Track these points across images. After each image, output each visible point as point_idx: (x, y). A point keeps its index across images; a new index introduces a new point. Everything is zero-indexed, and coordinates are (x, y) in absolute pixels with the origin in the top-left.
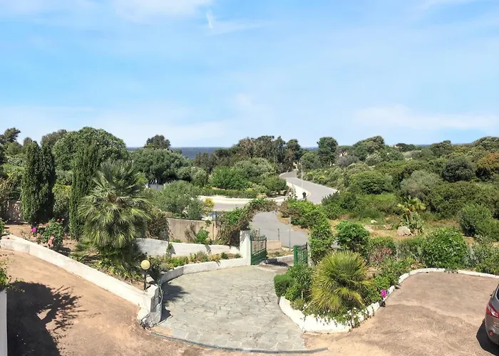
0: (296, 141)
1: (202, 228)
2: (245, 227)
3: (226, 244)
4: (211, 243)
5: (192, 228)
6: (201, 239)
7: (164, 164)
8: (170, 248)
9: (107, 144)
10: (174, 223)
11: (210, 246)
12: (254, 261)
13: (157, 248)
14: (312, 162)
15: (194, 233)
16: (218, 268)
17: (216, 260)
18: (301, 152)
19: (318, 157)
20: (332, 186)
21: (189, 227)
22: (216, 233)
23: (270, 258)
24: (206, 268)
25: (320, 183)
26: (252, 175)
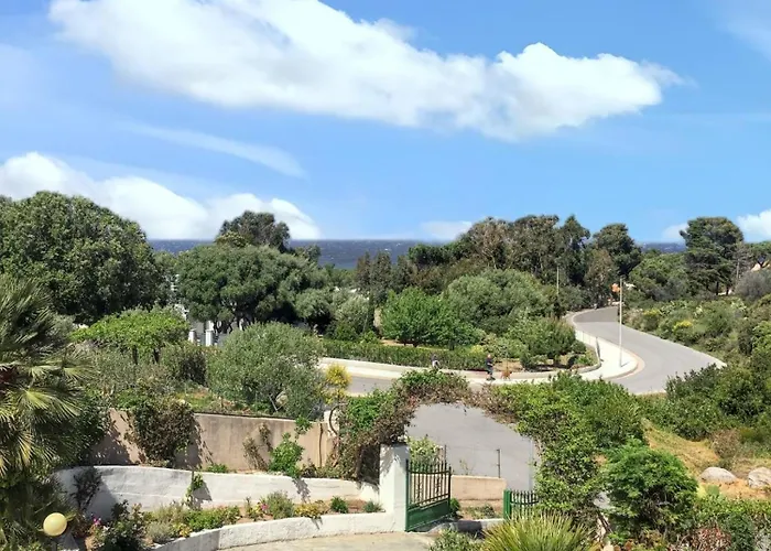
0: (622, 229)
1: (288, 436)
2: (393, 438)
3: (349, 477)
4: (311, 472)
5: (266, 435)
6: (285, 463)
7: (261, 283)
8: (197, 486)
9: (93, 235)
10: (215, 427)
11: (306, 480)
12: (415, 521)
13: (161, 490)
14: (662, 282)
15: (270, 449)
16: (315, 532)
17: (315, 514)
18: (635, 256)
19: (682, 269)
20: (711, 349)
21: (255, 434)
22: (327, 449)
23: (468, 518)
24: (284, 533)
25: (678, 339)
26: (492, 314)
